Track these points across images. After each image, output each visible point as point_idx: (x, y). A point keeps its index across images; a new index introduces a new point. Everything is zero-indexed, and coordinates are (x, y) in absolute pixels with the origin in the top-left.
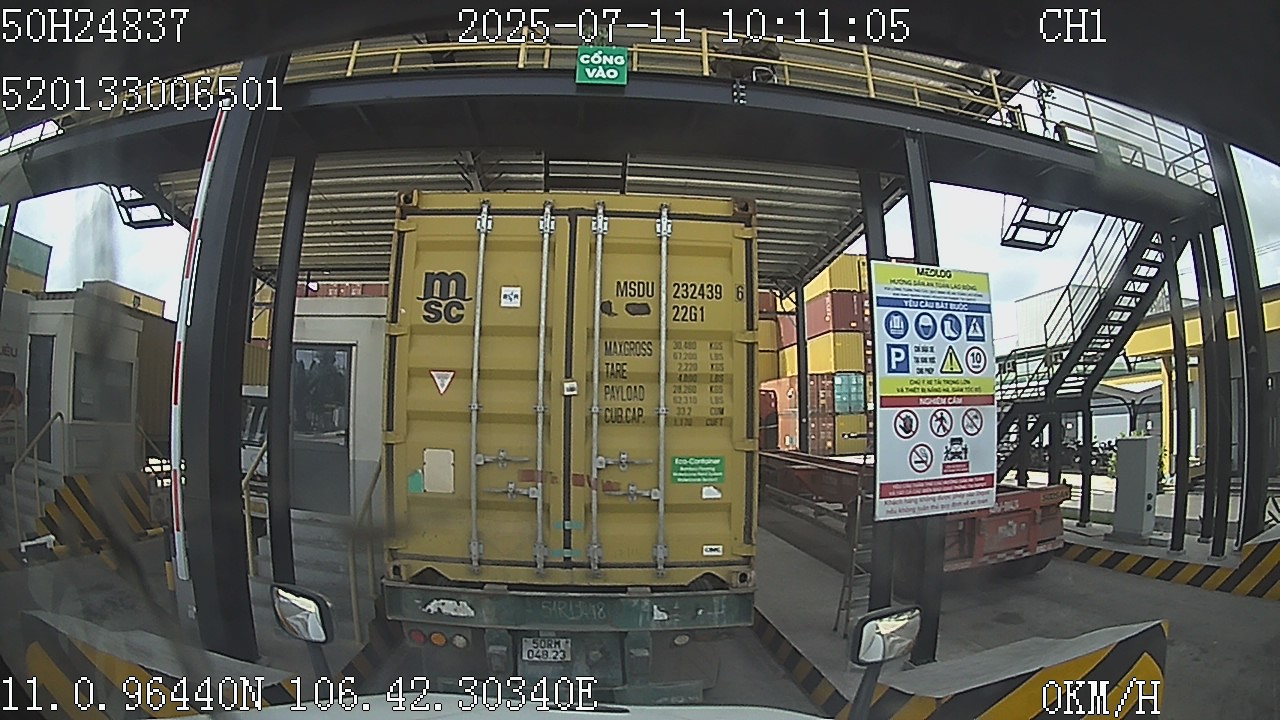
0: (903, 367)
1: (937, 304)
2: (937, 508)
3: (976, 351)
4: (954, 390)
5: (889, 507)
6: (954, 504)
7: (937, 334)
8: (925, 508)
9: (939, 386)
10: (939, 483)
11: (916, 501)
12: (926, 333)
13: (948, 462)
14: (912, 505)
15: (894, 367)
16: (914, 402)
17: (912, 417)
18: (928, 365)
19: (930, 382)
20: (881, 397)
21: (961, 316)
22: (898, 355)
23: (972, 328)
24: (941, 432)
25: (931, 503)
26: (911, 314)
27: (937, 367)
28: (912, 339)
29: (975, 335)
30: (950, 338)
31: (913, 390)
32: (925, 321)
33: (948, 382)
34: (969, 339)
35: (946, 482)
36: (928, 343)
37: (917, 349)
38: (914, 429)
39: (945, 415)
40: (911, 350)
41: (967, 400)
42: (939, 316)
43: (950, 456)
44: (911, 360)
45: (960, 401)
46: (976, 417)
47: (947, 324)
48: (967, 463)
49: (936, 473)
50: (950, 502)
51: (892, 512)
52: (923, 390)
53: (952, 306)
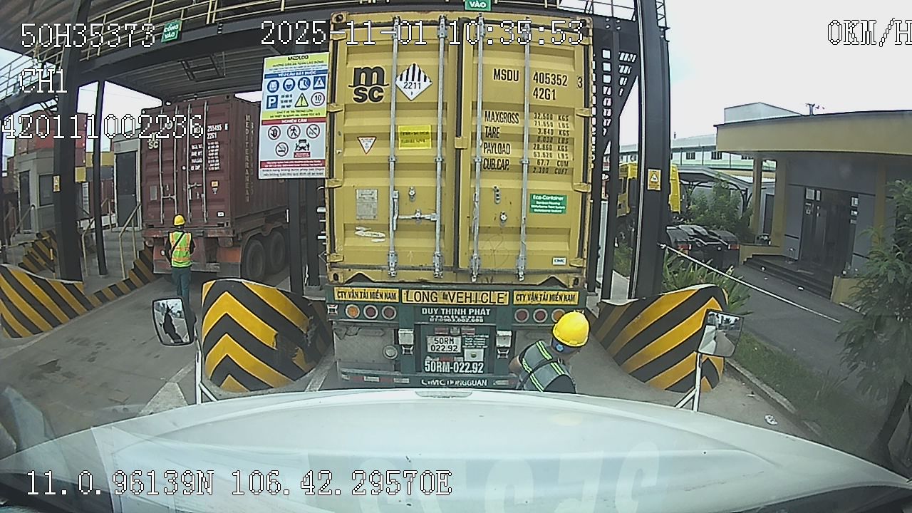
0: (275, 106)
1: (297, 74)
2: (291, 175)
3: (318, 95)
4: (302, 115)
5: (265, 173)
6: (301, 174)
7: (294, 89)
8: (284, 174)
9: (293, 113)
10: (292, 162)
11: (279, 171)
12: (288, 88)
13: (297, 151)
14: (277, 172)
15: (270, 106)
16: (279, 122)
17: (277, 129)
18: (288, 104)
19: (288, 112)
20: (262, 121)
21: (311, 78)
22: (272, 100)
23: (318, 82)
24: (294, 136)
25: (287, 172)
26: (281, 80)
27: (293, 104)
28: (281, 92)
29: (319, 86)
30: (303, 89)
31: (279, 116)
32: (288, 83)
33: (298, 111)
34: (314, 88)
35: (296, 162)
36: (289, 93)
37: (283, 96)
38: (278, 134)
39: (296, 128)
40: (280, 99)
41: (309, 120)
42: (297, 79)
43: (298, 148)
44: (279, 102)
45: (305, 120)
46: (315, 129)
47: (302, 82)
48: (309, 153)
49: (290, 156)
50: (299, 172)
51: (266, 175)
52: (284, 116)
53: (306, 73)
